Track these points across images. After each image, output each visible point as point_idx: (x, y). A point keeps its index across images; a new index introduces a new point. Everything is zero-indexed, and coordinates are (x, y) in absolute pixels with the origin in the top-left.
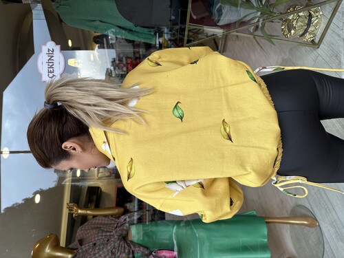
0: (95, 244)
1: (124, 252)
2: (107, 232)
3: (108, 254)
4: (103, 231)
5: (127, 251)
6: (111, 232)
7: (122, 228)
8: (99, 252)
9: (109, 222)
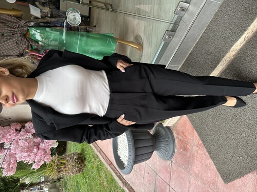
0: (3, 35)
1: (25, 44)
2: (11, 27)
3: (14, 43)
4: (8, 26)
5: (27, 44)
6: (14, 28)
7: (22, 28)
8: (7, 41)
9: (12, 21)
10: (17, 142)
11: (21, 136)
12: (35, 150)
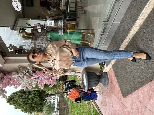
0: (37, 36)
10: (44, 77)
11: (45, 74)
12: (50, 80)
